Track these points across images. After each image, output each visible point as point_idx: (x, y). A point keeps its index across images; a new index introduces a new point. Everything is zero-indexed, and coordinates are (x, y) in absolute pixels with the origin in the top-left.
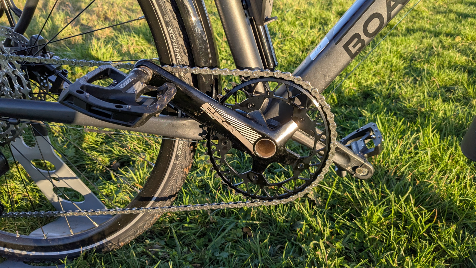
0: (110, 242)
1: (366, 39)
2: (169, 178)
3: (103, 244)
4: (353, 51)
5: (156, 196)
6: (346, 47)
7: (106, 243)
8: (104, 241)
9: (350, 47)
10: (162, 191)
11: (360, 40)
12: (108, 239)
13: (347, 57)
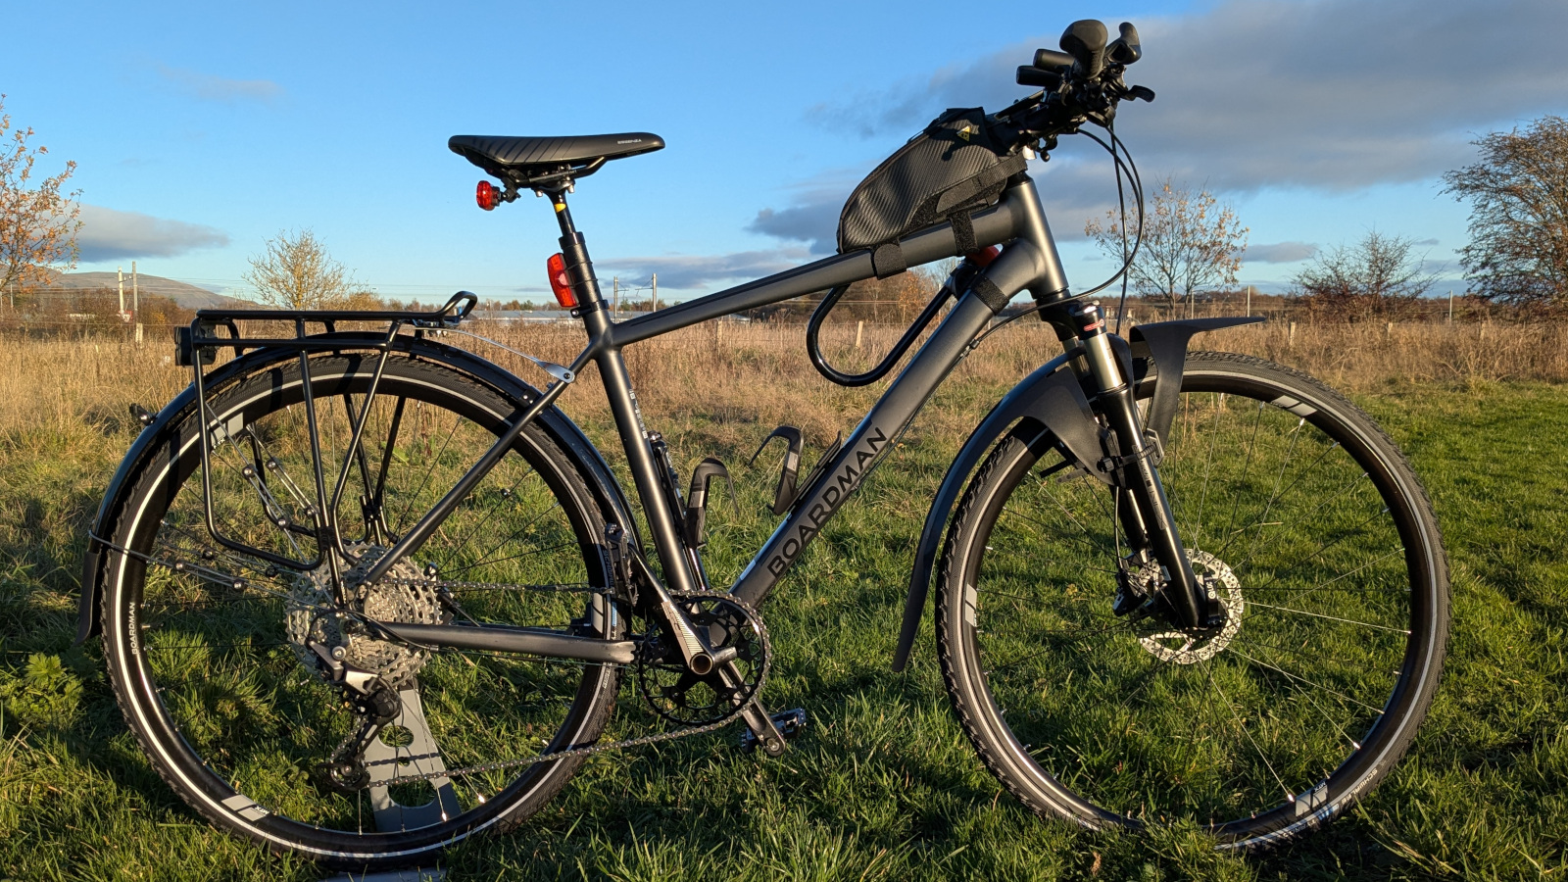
0: (502, 819)
1: (786, 560)
2: (590, 718)
3: (493, 824)
4: (777, 571)
5: (573, 743)
6: (770, 567)
7: (498, 822)
8: (494, 820)
9: (774, 567)
10: (580, 737)
11: (782, 562)
12: (500, 816)
13: (773, 577)
